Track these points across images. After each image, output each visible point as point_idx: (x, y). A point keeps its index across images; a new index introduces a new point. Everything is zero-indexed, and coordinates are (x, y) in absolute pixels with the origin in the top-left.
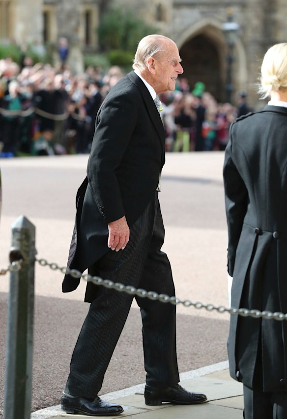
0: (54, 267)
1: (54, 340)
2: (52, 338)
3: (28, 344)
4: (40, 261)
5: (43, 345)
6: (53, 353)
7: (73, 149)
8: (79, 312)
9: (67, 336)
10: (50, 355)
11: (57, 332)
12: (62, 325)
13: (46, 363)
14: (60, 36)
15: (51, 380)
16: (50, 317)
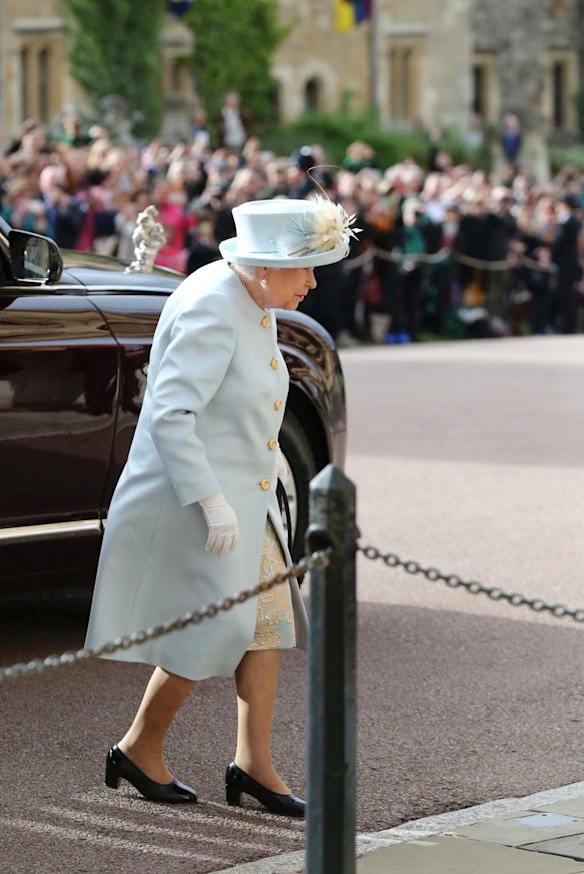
0: (392, 561)
1: (442, 692)
2: (439, 688)
3: (347, 706)
4: (366, 551)
5: (420, 700)
6: (438, 715)
7: (524, 327)
8: (494, 639)
9: (467, 684)
10: (432, 719)
11: (449, 677)
12: (458, 664)
13: (424, 734)
14: (506, 110)
15: (431, 767)
16: (438, 648)
